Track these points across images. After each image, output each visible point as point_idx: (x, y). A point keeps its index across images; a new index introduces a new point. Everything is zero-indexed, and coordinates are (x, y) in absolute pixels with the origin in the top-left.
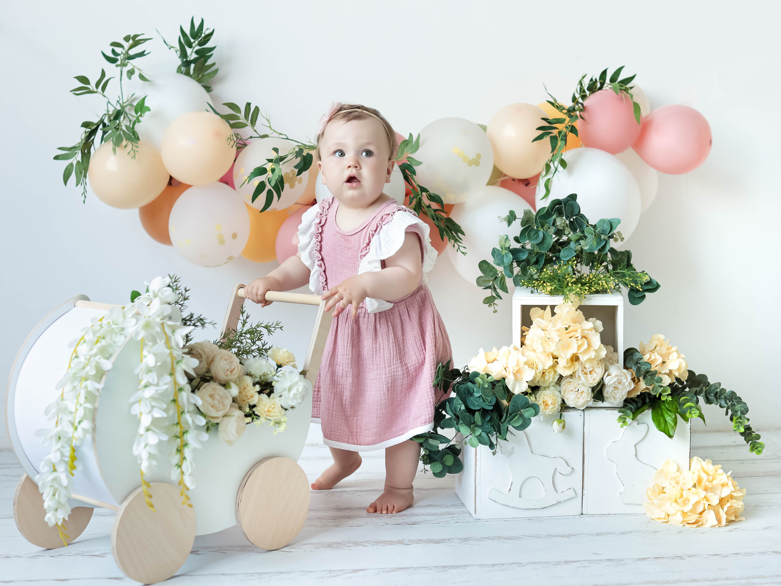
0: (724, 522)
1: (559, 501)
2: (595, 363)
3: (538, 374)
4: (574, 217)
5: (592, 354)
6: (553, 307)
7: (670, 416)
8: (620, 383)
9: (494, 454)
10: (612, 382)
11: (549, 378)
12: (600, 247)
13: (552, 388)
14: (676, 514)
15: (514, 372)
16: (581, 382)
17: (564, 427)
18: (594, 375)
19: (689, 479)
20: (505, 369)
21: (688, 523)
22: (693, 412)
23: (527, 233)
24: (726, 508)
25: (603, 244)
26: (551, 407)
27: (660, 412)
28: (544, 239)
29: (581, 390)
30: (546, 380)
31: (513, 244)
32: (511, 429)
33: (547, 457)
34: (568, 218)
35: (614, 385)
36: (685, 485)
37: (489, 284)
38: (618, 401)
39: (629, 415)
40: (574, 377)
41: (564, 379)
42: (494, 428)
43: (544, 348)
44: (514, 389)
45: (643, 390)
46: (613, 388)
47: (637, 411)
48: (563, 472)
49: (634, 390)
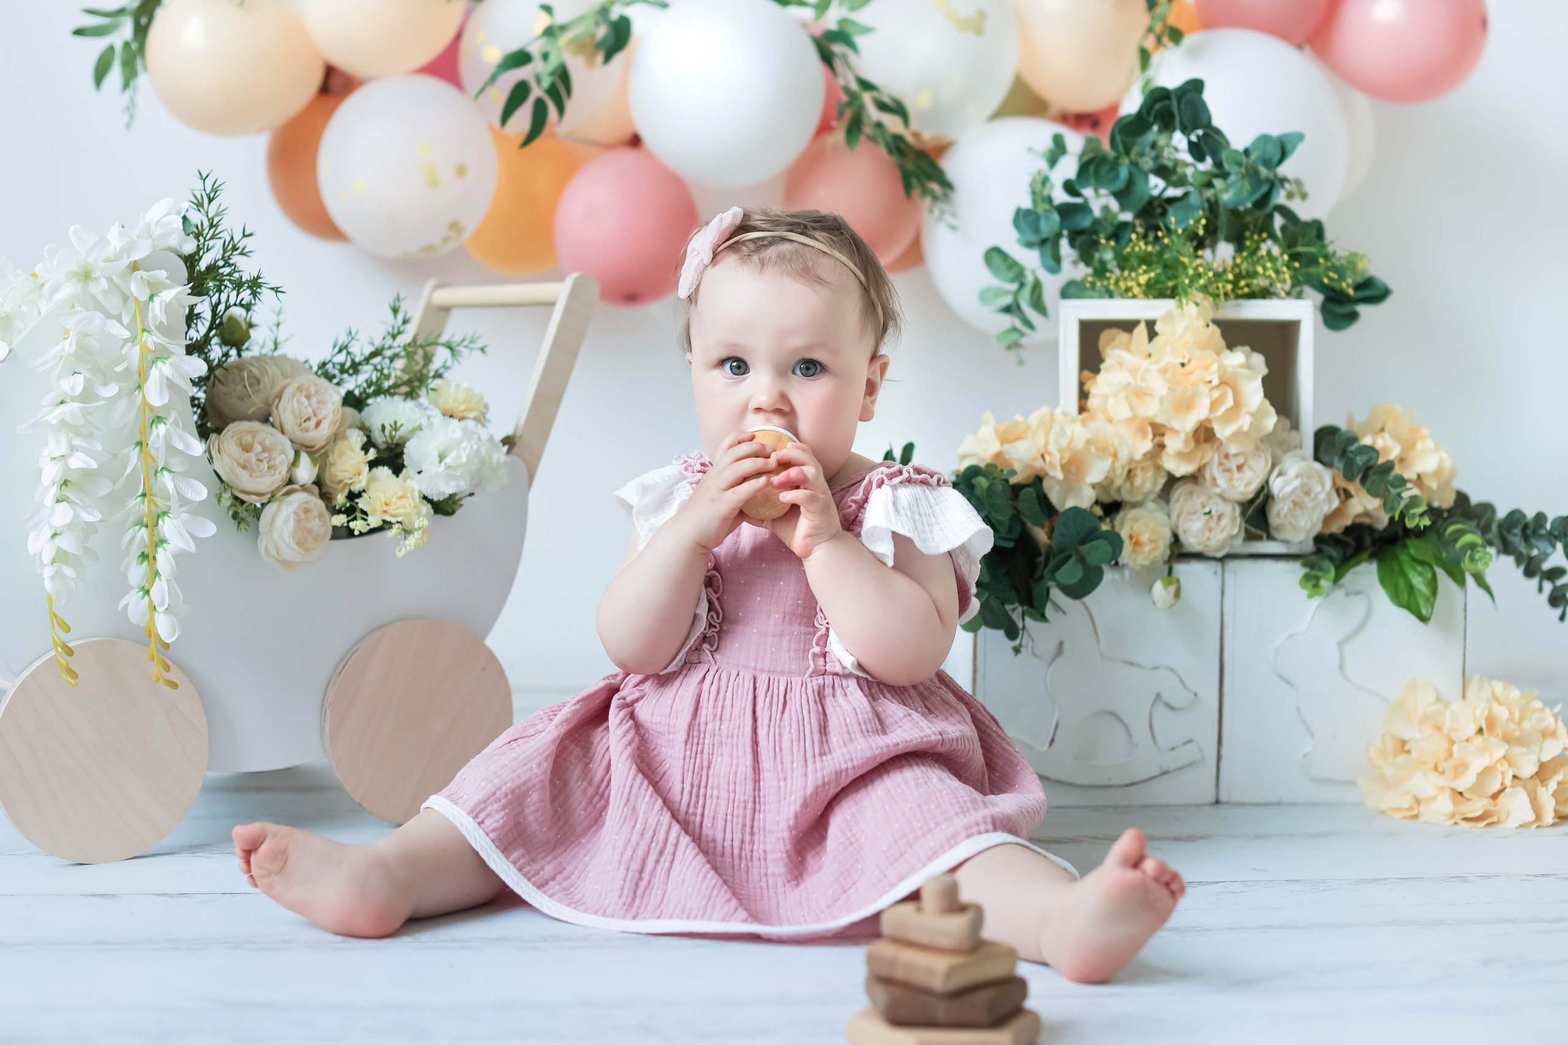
0: (1549, 817)
1: (1165, 768)
2: (1250, 446)
3: (1119, 472)
4: (1200, 132)
5: (1245, 422)
6: (1151, 325)
7: (1420, 574)
8: (1307, 493)
9: (1017, 650)
10: (1288, 489)
11: (1144, 482)
12: (1257, 196)
13: (1150, 505)
14: (1436, 797)
15: (1065, 461)
16: (1218, 490)
17: (1177, 594)
18: (1248, 474)
19: (1466, 717)
20: (1043, 456)
21: (1466, 819)
22: (1477, 556)
23: (1091, 169)
24: (1553, 785)
25: (1265, 188)
26: (1147, 548)
27: (1397, 568)
28: (1130, 183)
29: (1217, 511)
30: (1138, 488)
31: (1061, 197)
32: (1056, 594)
33: (1139, 666)
34: (1186, 131)
35: (1293, 497)
36: (1457, 730)
37: (1007, 300)
38: (1301, 537)
39: (1327, 572)
40: (1200, 479)
41: (1177, 485)
42: (1018, 592)
43: (1132, 409)
44: (1063, 503)
45: (1358, 516)
46: (1291, 505)
47: (1343, 564)
48: (1175, 704)
49: (1337, 513)
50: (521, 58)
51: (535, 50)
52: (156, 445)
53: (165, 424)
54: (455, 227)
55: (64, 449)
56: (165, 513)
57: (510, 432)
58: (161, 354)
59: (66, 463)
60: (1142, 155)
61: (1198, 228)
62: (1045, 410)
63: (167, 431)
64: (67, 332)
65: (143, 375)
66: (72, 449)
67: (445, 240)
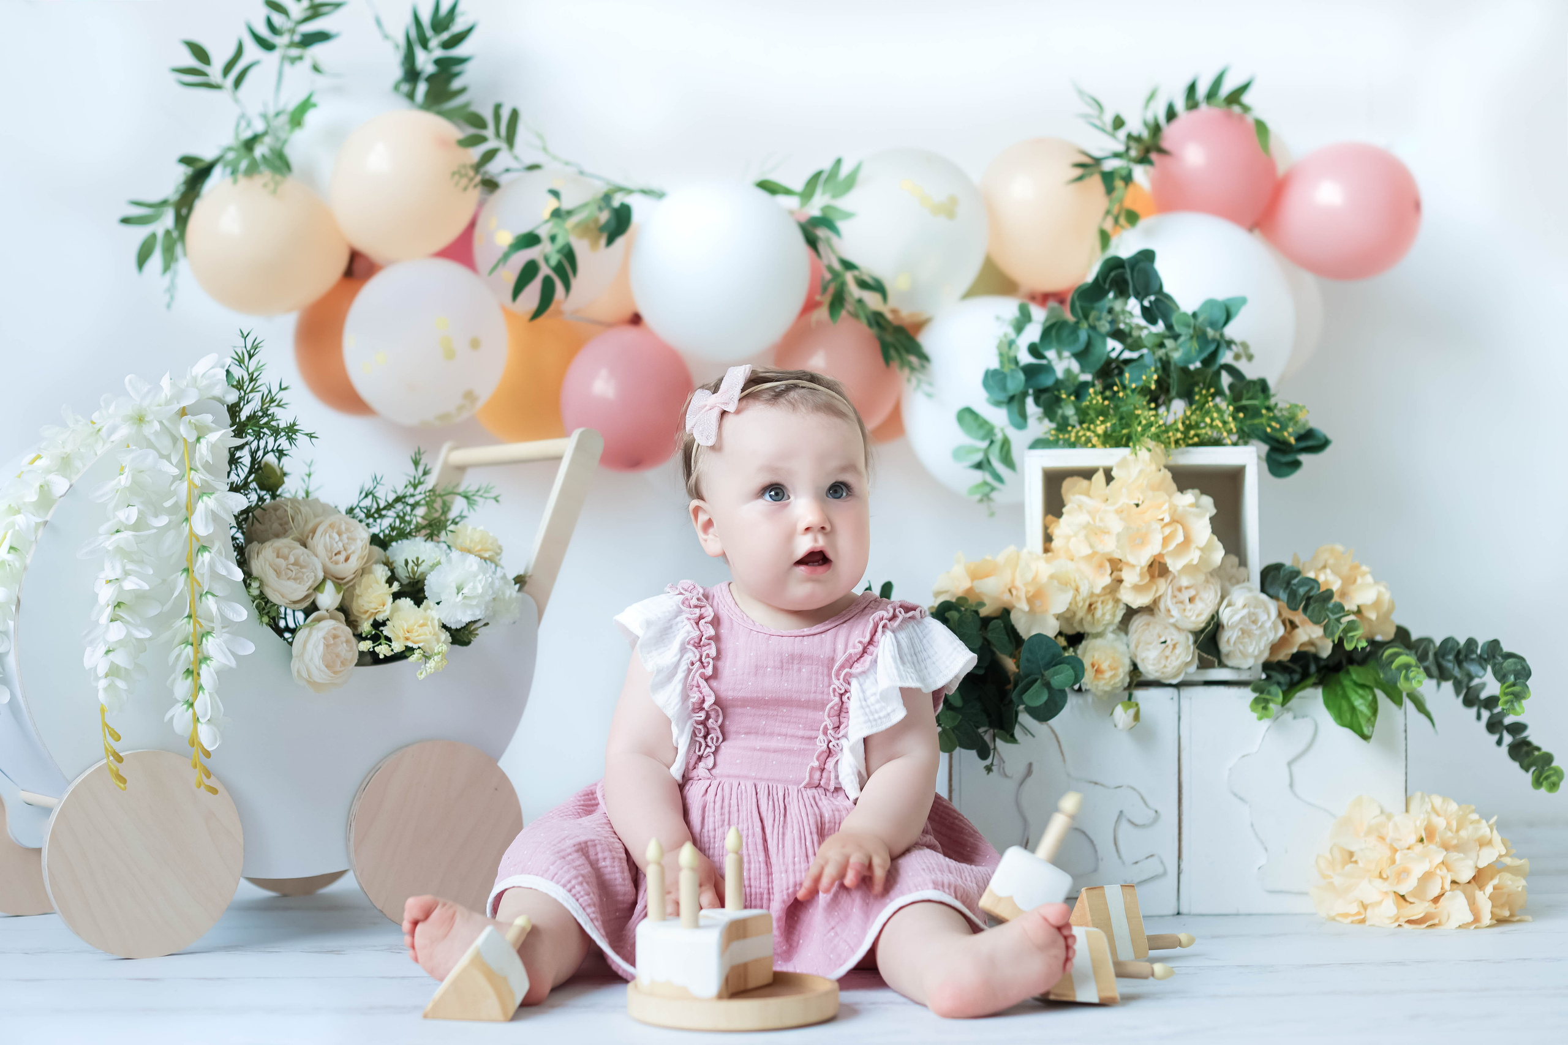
0: (1487, 919)
2: (1201, 578)
3: (1080, 605)
4: (1152, 298)
5: (1194, 556)
6: (1108, 471)
7: (1362, 697)
8: (1254, 622)
9: (989, 769)
10: (1237, 618)
11: (1104, 615)
12: (1205, 355)
13: (1110, 636)
14: (1381, 902)
15: (1031, 594)
16: (1172, 621)
17: (1137, 717)
18: (1199, 605)
19: (1408, 828)
20: (1010, 591)
21: (1409, 922)
22: (1411, 675)
23: (1053, 333)
24: (1489, 889)
25: (1212, 348)
26: (1108, 675)
27: (1340, 693)
28: (1089, 344)
29: (1172, 640)
30: (1098, 620)
31: (1026, 358)
32: (1024, 718)
33: (1102, 785)
34: (1140, 296)
35: (1241, 626)
36: (1400, 840)
37: (978, 457)
38: (1250, 662)
39: (1277, 695)
40: (1156, 610)
41: (1135, 617)
42: (989, 716)
43: (1091, 546)
44: (1029, 631)
45: (1302, 645)
46: (1240, 633)
47: (1290, 690)
48: (1137, 821)
49: (1283, 642)
50: (530, 240)
51: (543, 232)
52: (201, 572)
53: (210, 552)
54: (470, 396)
55: (118, 573)
56: (208, 633)
57: (522, 572)
58: (206, 490)
59: (120, 586)
60: (1099, 319)
61: (1150, 383)
62: (1012, 549)
63: (212, 558)
64: (123, 468)
65: (190, 508)
66: (127, 573)
67: (461, 408)
